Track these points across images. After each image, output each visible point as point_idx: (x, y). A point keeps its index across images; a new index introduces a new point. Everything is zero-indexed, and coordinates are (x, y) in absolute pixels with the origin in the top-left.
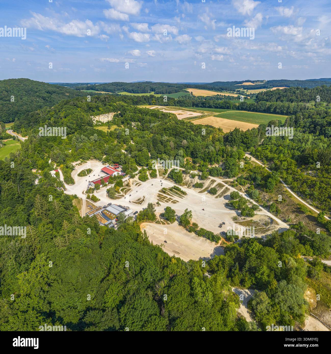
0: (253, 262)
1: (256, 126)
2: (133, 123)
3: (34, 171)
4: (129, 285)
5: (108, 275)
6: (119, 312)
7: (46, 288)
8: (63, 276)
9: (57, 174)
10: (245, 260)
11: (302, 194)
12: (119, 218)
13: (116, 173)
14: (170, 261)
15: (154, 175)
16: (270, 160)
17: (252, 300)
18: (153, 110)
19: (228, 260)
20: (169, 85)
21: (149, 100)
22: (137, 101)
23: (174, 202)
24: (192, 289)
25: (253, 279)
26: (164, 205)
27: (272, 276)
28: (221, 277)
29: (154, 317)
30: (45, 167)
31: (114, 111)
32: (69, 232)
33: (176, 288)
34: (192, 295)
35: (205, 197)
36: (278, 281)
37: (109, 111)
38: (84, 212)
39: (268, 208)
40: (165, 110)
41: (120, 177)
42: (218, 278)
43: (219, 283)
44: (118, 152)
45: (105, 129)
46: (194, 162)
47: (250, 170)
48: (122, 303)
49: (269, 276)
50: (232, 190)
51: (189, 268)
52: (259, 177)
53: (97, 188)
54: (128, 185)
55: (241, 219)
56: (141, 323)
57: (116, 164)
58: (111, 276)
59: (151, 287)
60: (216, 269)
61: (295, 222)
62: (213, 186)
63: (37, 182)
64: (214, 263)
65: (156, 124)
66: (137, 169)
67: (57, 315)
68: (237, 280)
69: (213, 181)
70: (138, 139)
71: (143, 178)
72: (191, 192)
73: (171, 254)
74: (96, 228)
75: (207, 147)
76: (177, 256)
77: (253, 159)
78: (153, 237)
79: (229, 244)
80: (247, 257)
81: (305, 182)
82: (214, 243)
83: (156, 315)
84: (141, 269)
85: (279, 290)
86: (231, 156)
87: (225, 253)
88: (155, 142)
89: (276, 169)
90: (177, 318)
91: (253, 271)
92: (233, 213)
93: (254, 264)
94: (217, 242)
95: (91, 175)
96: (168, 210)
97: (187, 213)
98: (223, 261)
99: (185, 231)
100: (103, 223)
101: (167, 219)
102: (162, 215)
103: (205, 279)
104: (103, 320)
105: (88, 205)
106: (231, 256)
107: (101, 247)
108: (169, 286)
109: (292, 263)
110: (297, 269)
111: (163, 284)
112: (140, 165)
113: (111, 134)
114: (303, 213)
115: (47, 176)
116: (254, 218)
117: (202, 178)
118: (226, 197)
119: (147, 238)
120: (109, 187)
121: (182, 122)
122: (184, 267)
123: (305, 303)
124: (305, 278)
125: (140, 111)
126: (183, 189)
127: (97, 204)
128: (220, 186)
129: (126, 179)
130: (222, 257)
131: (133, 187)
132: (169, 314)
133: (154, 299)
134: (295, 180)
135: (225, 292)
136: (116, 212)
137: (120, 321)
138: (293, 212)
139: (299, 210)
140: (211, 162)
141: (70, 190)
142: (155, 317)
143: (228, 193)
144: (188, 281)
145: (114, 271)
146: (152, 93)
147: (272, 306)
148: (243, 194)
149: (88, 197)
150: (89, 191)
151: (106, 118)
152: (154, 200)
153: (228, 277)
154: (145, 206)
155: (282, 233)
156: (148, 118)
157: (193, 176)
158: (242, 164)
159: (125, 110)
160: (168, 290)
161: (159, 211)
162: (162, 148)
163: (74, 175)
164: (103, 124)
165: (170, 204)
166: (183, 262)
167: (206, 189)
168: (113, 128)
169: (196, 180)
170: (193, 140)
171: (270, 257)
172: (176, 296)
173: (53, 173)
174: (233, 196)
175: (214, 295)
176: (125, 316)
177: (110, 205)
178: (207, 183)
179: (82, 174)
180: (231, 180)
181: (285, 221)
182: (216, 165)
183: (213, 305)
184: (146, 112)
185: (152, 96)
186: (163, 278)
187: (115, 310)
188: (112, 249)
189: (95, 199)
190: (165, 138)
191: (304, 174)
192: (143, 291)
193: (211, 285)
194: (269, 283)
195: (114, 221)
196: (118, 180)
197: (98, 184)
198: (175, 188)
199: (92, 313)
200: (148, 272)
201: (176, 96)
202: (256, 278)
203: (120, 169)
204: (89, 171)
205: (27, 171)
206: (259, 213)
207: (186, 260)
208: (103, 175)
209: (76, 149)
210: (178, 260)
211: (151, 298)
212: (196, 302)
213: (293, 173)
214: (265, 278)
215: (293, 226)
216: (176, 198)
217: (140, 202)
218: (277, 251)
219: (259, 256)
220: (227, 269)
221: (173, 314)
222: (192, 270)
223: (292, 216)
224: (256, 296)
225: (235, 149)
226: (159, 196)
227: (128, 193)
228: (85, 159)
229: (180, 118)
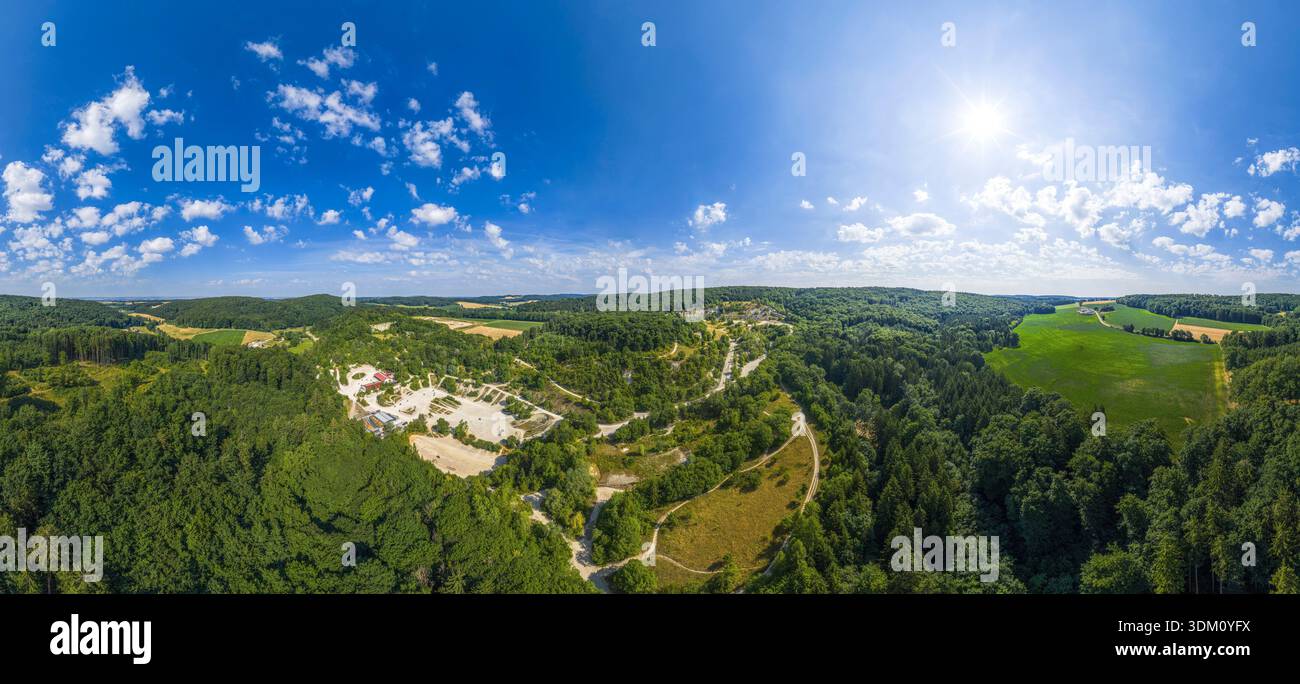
0: (538, 462)
1: (521, 333)
2: (407, 333)
3: (318, 367)
4: (392, 502)
5: (367, 486)
6: (375, 529)
7: (304, 475)
8: (321, 471)
9: (335, 373)
10: (530, 463)
11: (566, 386)
12: (387, 427)
13: (387, 380)
14: (444, 478)
15: (426, 385)
16: (536, 361)
17: (545, 500)
18: (427, 321)
19: (512, 468)
20: (441, 299)
21: (423, 312)
22: (413, 313)
23: (448, 413)
24: (473, 508)
25: (541, 479)
26: (437, 416)
27: (559, 469)
28: (507, 488)
29: (421, 542)
30: (326, 365)
31: (391, 321)
32: (335, 430)
33: (452, 509)
34: (473, 515)
35: (481, 405)
36: (565, 471)
37: (386, 322)
38: (352, 414)
39: (542, 405)
40: (437, 321)
41: (392, 384)
42: (504, 491)
43: (505, 495)
44: (391, 360)
45: (381, 337)
46: (468, 371)
47: (522, 373)
48: (381, 520)
49: (556, 471)
50: (507, 394)
51: (468, 486)
52: (530, 378)
53: (368, 393)
54: (399, 393)
55: (519, 423)
56: (404, 548)
57: (389, 370)
58: (371, 488)
59: (419, 507)
60: (500, 481)
61: (566, 412)
62: (488, 394)
63: (318, 377)
64: (497, 475)
65: (429, 334)
66: (409, 378)
67: (308, 505)
68: (525, 486)
69: (488, 388)
70: (411, 348)
71: (415, 387)
72: (466, 401)
73: (445, 471)
74: (362, 433)
75: (479, 355)
76: (452, 473)
77: (522, 362)
78: (423, 451)
79: (510, 451)
80: (531, 460)
81: (566, 375)
82: (494, 453)
83: (425, 540)
84: (408, 486)
85: (568, 479)
86: (502, 362)
87: (508, 462)
88: (428, 351)
89: (542, 368)
90: (454, 544)
91: (539, 472)
92: (511, 418)
93: (539, 464)
94: (498, 452)
95: (364, 379)
96: (441, 422)
97: (463, 425)
98: (507, 471)
99: (461, 445)
100: (370, 429)
101: (440, 432)
102: (434, 428)
103: (488, 494)
104: (355, 531)
105: (357, 407)
106: (514, 464)
107: (364, 454)
108: (443, 508)
109: (573, 449)
110: (578, 453)
111: (434, 505)
112: (412, 373)
113: (386, 342)
114: (570, 401)
115: (326, 373)
116: (532, 419)
117: (476, 386)
118: (501, 403)
119: (416, 452)
120: (380, 393)
121: (454, 332)
122: (461, 484)
123: (592, 478)
124: (586, 457)
125: (414, 321)
126: (457, 398)
127: (366, 409)
128: (495, 392)
129: (397, 387)
130: (505, 466)
131: (403, 395)
132: (443, 539)
133: (422, 521)
134: (559, 374)
135: (514, 503)
136: (385, 421)
137: (376, 540)
138: (563, 404)
139: (567, 400)
140: (484, 369)
141: (343, 390)
142: (423, 542)
143: (504, 399)
144: (467, 500)
145: (375, 482)
146: (427, 306)
147: (565, 497)
148: (518, 398)
149: (358, 401)
150: (360, 394)
151: (383, 327)
152: (425, 411)
153: (514, 486)
154: (416, 416)
155: (559, 425)
156: (422, 328)
157: (467, 385)
158: (513, 367)
159: (400, 321)
160: (442, 512)
161: (431, 422)
162: (435, 357)
163: (349, 377)
164: (380, 332)
165: (443, 416)
166: (459, 479)
167: (481, 397)
168: (389, 336)
169: (471, 389)
170: (465, 349)
171: (553, 452)
172: (452, 518)
173: (332, 371)
174: (509, 400)
175: (501, 510)
176: (383, 535)
177: (378, 411)
178: (481, 391)
179: (356, 377)
180: (505, 385)
181: (559, 414)
182: (489, 372)
183: (501, 521)
184: (420, 323)
185: (426, 309)
186: (434, 498)
187: (371, 525)
188: (376, 459)
189: (364, 404)
190: (438, 347)
191: (565, 368)
192: (408, 511)
193: (496, 499)
194: (557, 477)
195: (381, 430)
196: (389, 387)
197: (370, 388)
198: (448, 398)
199: (343, 520)
200: (416, 491)
201: (447, 309)
202: (544, 478)
203: (392, 376)
204: (363, 375)
205: (313, 366)
206: (535, 413)
207: (464, 476)
208: (375, 380)
209: (354, 352)
210: (454, 476)
211: (419, 520)
212: (479, 522)
213: (557, 370)
214: (553, 473)
215: (566, 416)
216: (450, 409)
217: (410, 412)
218: (558, 444)
219: (543, 454)
220: (512, 478)
221: (449, 539)
222: (472, 487)
223: (564, 407)
224: (548, 495)
225: (505, 355)
226: (431, 406)
227: (399, 402)
228: (360, 363)
229: (452, 328)
